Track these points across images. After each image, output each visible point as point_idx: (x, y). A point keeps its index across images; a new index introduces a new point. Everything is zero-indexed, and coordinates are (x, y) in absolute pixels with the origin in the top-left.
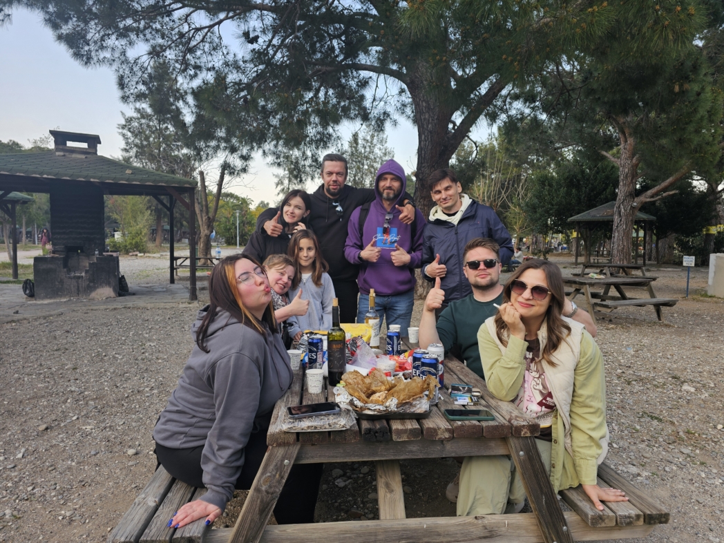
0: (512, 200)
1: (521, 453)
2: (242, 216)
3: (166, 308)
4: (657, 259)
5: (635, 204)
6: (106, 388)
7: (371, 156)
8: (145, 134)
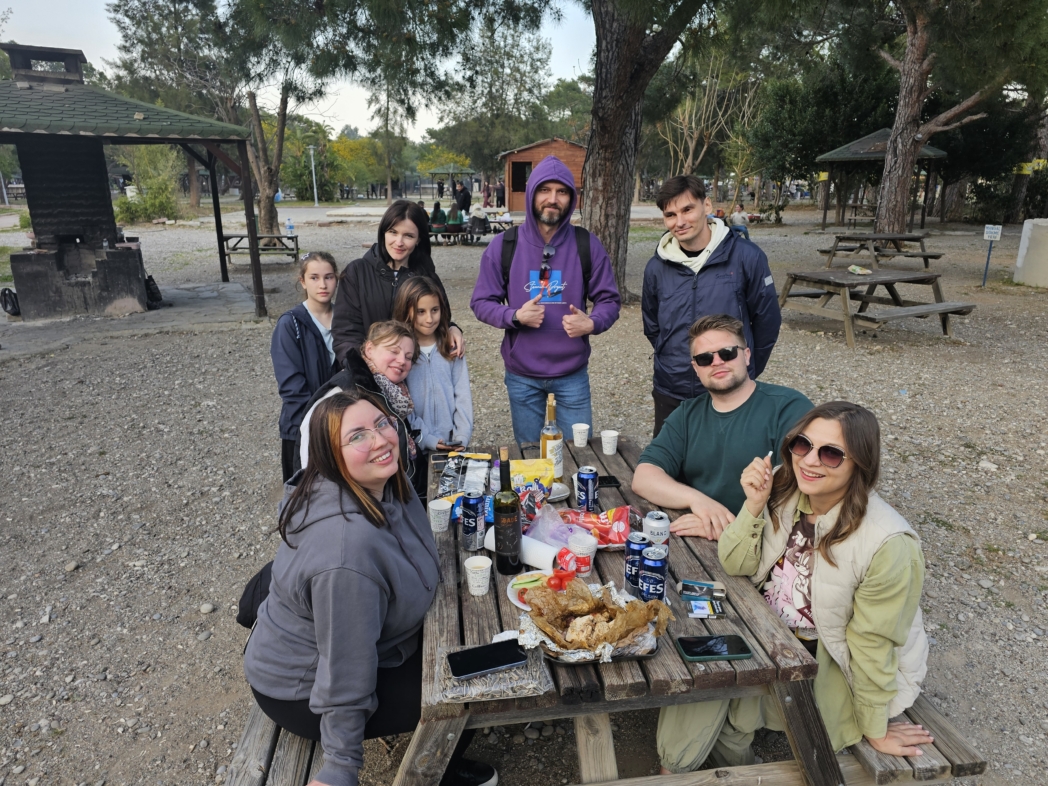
0: (732, 127)
1: (788, 699)
2: (319, 154)
3: (222, 331)
4: (942, 213)
5: (920, 136)
6: (154, 489)
7: (516, 53)
8: (152, 21)
